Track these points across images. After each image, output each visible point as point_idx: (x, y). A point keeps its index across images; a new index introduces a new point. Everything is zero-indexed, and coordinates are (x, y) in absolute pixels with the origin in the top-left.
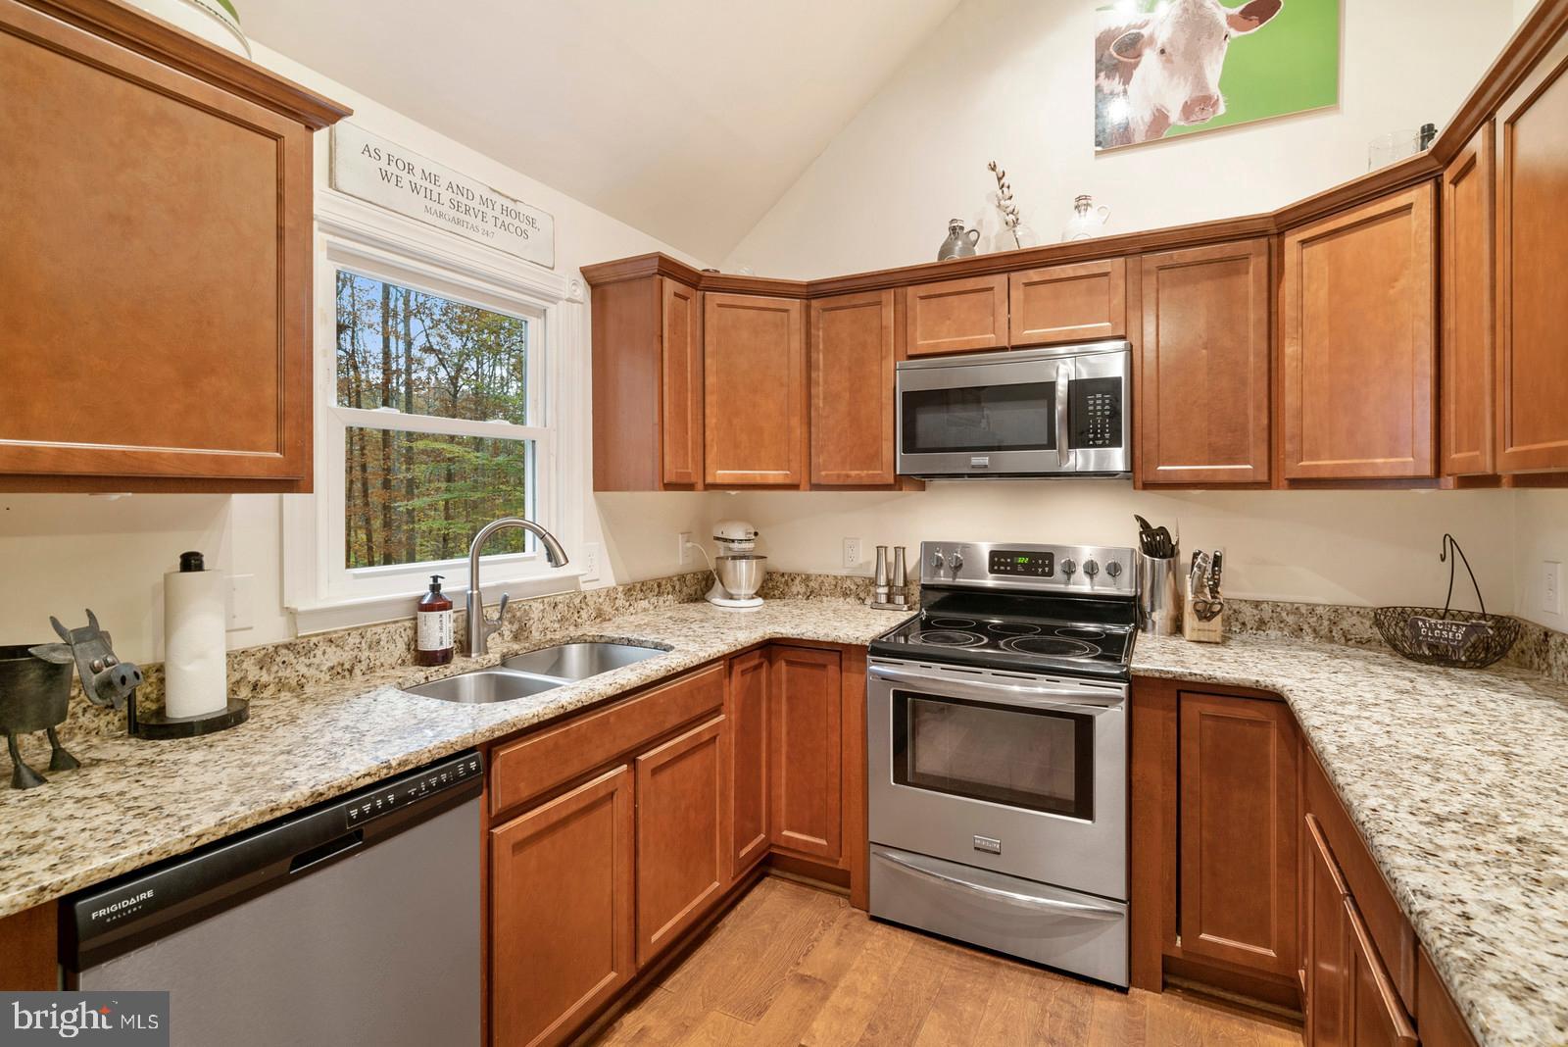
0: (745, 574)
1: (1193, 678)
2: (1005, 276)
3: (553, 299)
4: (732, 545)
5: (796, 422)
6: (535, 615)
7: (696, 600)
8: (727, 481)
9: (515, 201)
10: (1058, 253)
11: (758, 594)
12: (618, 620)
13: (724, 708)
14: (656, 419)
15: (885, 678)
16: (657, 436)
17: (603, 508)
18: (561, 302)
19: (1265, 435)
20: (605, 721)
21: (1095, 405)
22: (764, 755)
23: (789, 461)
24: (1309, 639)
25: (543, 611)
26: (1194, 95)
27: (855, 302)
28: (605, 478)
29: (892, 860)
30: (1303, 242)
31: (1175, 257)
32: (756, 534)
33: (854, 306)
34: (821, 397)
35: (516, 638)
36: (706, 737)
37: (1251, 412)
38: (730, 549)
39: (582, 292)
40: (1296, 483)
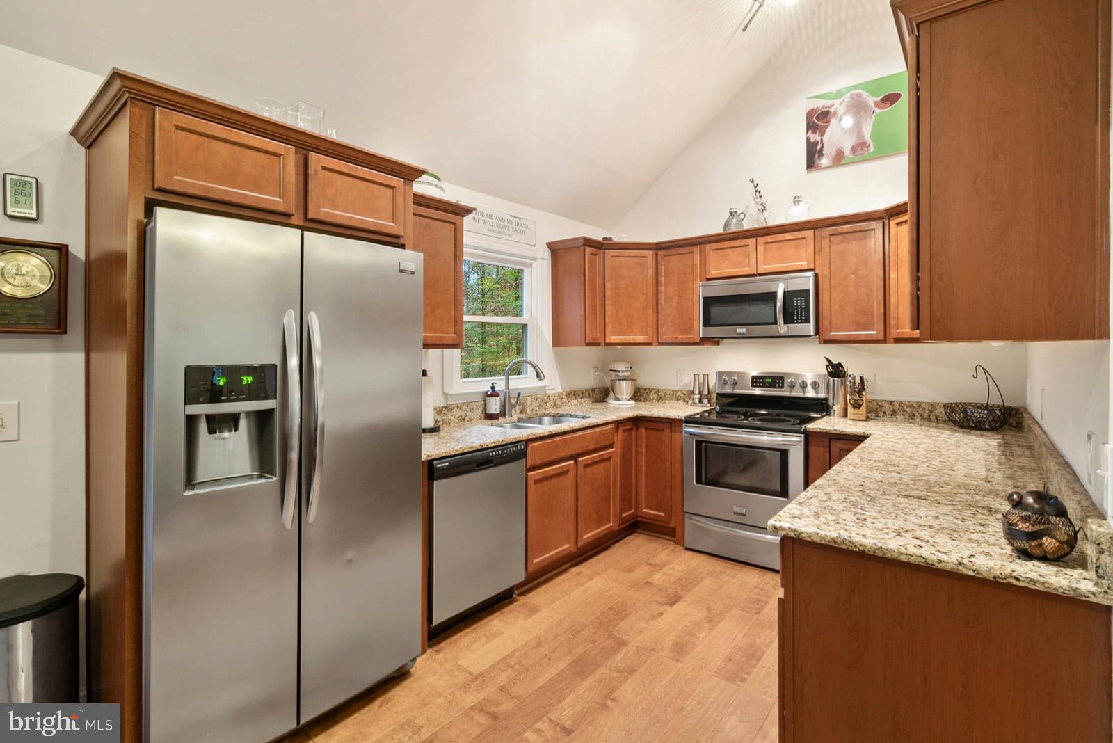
0: (625, 388)
1: (835, 432)
2: (754, 239)
3: (535, 259)
4: (618, 373)
5: (650, 311)
6: (529, 403)
7: (600, 402)
8: (616, 341)
9: (520, 218)
10: (780, 228)
11: (632, 399)
12: (564, 408)
13: (614, 446)
14: (582, 313)
15: (691, 434)
16: (583, 322)
17: (556, 354)
18: (538, 261)
19: (882, 317)
20: (565, 440)
21: (797, 303)
22: (634, 472)
23: (647, 331)
24: (918, 420)
25: (532, 401)
26: (858, 141)
27: (680, 252)
28: (557, 341)
29: (695, 520)
30: (897, 224)
31: (838, 230)
32: (631, 368)
33: (680, 254)
34: (663, 299)
35: (521, 412)
36: (606, 457)
37: (875, 306)
38: (618, 376)
39: (547, 254)
40: (898, 340)
